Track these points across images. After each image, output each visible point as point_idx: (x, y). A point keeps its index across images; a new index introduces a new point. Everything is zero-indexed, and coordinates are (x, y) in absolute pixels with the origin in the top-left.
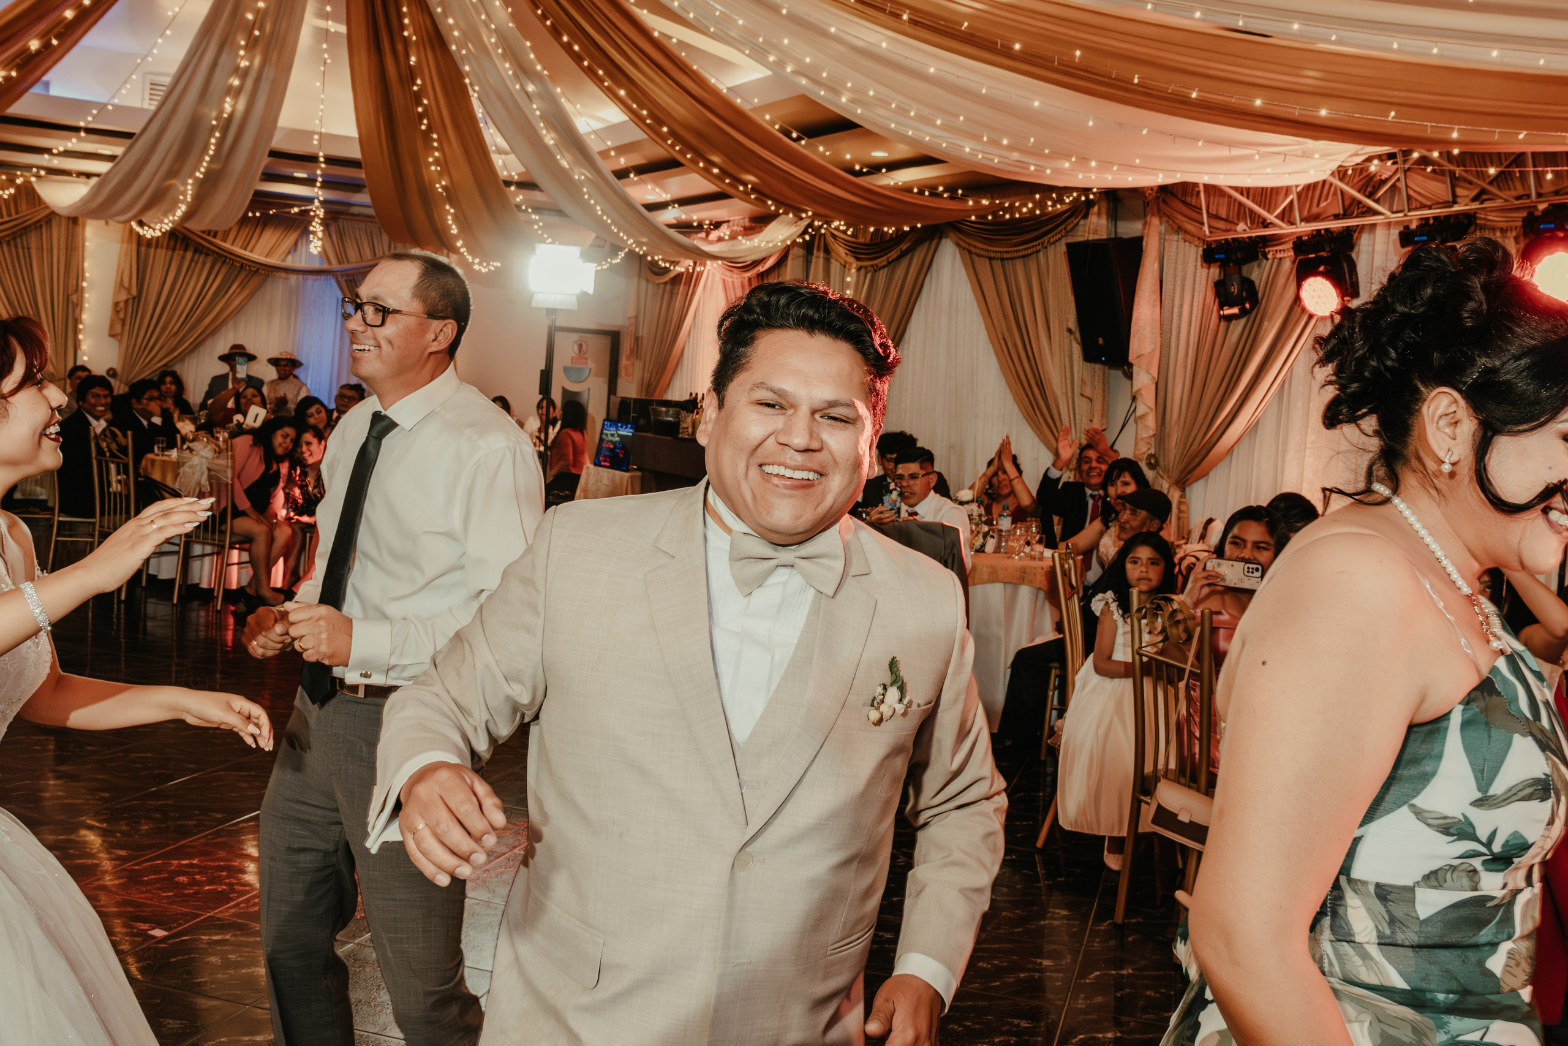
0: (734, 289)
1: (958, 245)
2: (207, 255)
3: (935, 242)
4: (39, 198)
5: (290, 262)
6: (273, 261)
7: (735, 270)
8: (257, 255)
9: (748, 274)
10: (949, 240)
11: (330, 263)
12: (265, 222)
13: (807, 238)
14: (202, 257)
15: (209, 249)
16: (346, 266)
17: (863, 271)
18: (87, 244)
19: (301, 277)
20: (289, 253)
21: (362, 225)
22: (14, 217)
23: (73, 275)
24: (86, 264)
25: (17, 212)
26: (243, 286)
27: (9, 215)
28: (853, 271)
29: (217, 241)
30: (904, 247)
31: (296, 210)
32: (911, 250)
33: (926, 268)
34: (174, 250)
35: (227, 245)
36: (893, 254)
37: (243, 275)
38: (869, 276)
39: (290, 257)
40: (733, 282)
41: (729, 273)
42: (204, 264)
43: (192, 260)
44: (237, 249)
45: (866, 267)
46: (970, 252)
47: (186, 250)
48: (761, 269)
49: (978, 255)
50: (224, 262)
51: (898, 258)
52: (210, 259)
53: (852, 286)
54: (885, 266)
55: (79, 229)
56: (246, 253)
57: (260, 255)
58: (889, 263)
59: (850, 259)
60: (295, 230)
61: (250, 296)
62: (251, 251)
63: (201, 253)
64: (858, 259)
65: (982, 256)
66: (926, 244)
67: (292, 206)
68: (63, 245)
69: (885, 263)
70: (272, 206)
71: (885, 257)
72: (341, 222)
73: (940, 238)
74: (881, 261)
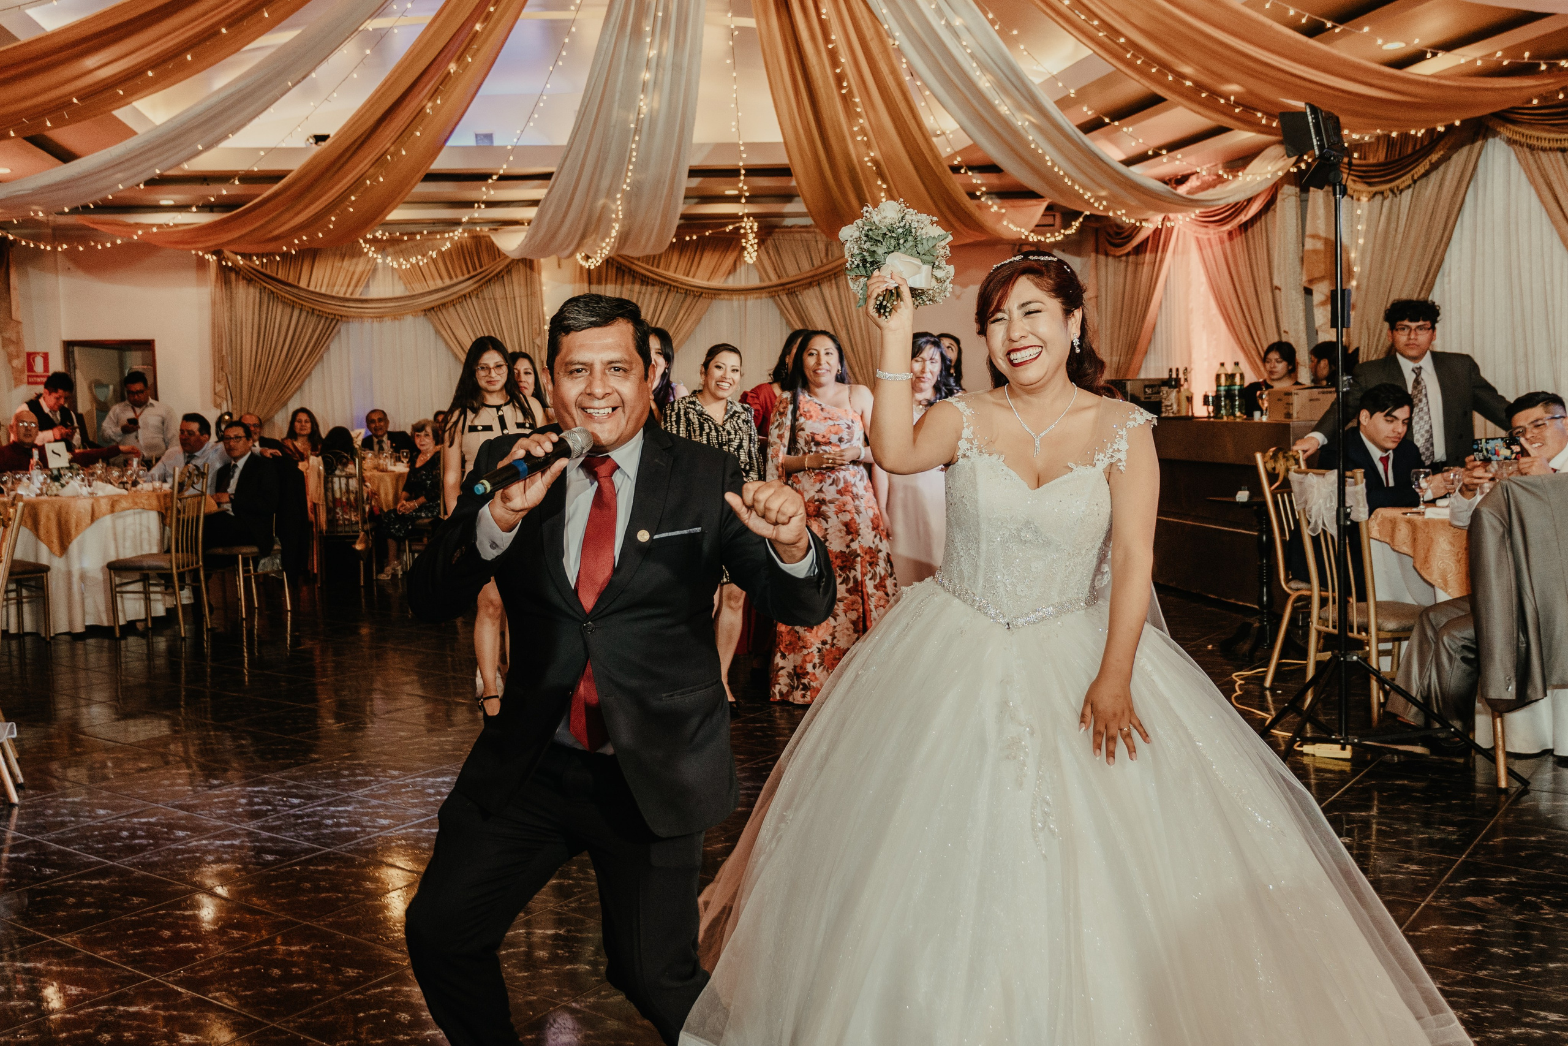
0: (1211, 246)
1: (1510, 142)
2: (653, 285)
3: (1478, 144)
4: (498, 249)
5: (731, 283)
6: (716, 283)
7: (1211, 225)
8: (699, 280)
9: (1228, 227)
10: (1497, 139)
11: (770, 280)
12: (702, 246)
13: (1303, 166)
14: (649, 288)
15: (653, 280)
16: (784, 280)
17: (1379, 198)
18: (544, 288)
19: (742, 297)
20: (729, 273)
21: (797, 236)
22: (479, 270)
23: (536, 321)
24: (545, 308)
25: (481, 267)
26: (688, 311)
27: (475, 269)
28: (1364, 199)
29: (660, 271)
30: (1434, 157)
31: (731, 227)
32: (1445, 159)
33: (1468, 177)
34: (622, 284)
35: (670, 274)
36: (1421, 169)
37: (689, 300)
38: (1387, 203)
39: (731, 277)
40: (1209, 240)
41: (1203, 230)
42: (651, 294)
43: (640, 293)
44: (680, 276)
45: (1382, 193)
46: (1531, 148)
47: (633, 283)
48: (1243, 218)
49: (1544, 150)
50: (669, 290)
51: (1426, 174)
52: (657, 289)
53: (1364, 219)
54: (1409, 186)
55: (536, 275)
56: (689, 280)
57: (702, 279)
58: (1415, 182)
59: (1360, 187)
60: (733, 251)
61: (698, 321)
62: (693, 277)
63: (648, 284)
64: (1370, 184)
65: (1551, 149)
66: (1465, 150)
67: (727, 225)
68: (523, 292)
69: (1407, 183)
70: (707, 227)
71: (1409, 176)
72: (775, 236)
73: (1485, 138)
74: (1407, 179)
